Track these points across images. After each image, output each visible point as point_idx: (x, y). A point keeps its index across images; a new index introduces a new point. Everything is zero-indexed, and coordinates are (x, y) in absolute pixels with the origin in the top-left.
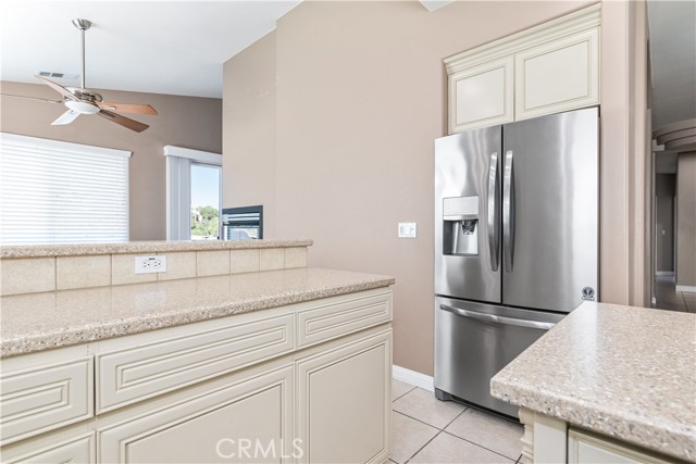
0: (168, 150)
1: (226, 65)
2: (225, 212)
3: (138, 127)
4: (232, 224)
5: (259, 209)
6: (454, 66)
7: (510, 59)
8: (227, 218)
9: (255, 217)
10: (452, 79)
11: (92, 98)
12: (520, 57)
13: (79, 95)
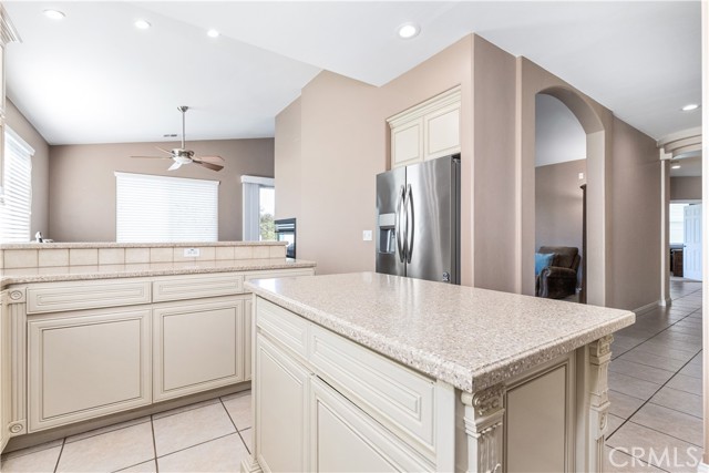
0: (244, 179)
1: (277, 117)
2: (277, 222)
3: (218, 168)
4: (281, 231)
5: (293, 221)
6: (393, 123)
7: (421, 119)
8: (278, 227)
9: (291, 226)
10: (393, 131)
11: (188, 154)
12: (427, 118)
13: (181, 154)
